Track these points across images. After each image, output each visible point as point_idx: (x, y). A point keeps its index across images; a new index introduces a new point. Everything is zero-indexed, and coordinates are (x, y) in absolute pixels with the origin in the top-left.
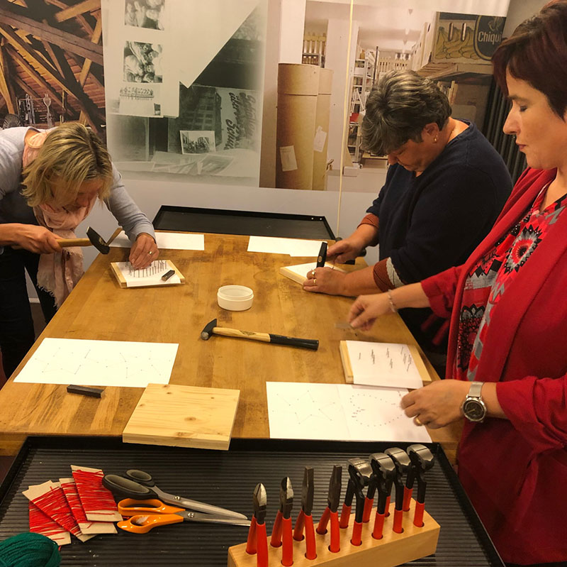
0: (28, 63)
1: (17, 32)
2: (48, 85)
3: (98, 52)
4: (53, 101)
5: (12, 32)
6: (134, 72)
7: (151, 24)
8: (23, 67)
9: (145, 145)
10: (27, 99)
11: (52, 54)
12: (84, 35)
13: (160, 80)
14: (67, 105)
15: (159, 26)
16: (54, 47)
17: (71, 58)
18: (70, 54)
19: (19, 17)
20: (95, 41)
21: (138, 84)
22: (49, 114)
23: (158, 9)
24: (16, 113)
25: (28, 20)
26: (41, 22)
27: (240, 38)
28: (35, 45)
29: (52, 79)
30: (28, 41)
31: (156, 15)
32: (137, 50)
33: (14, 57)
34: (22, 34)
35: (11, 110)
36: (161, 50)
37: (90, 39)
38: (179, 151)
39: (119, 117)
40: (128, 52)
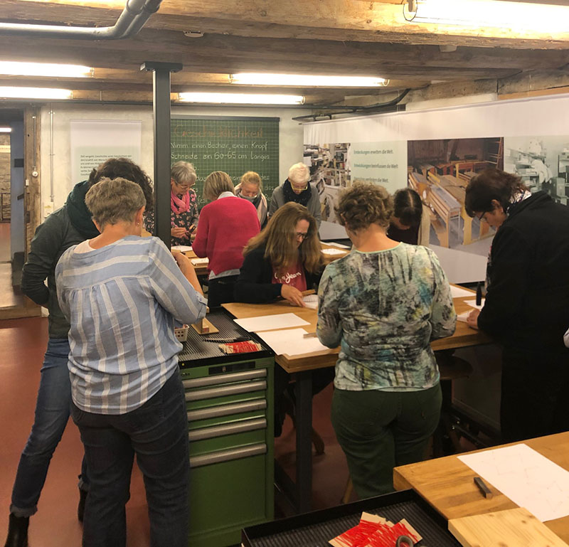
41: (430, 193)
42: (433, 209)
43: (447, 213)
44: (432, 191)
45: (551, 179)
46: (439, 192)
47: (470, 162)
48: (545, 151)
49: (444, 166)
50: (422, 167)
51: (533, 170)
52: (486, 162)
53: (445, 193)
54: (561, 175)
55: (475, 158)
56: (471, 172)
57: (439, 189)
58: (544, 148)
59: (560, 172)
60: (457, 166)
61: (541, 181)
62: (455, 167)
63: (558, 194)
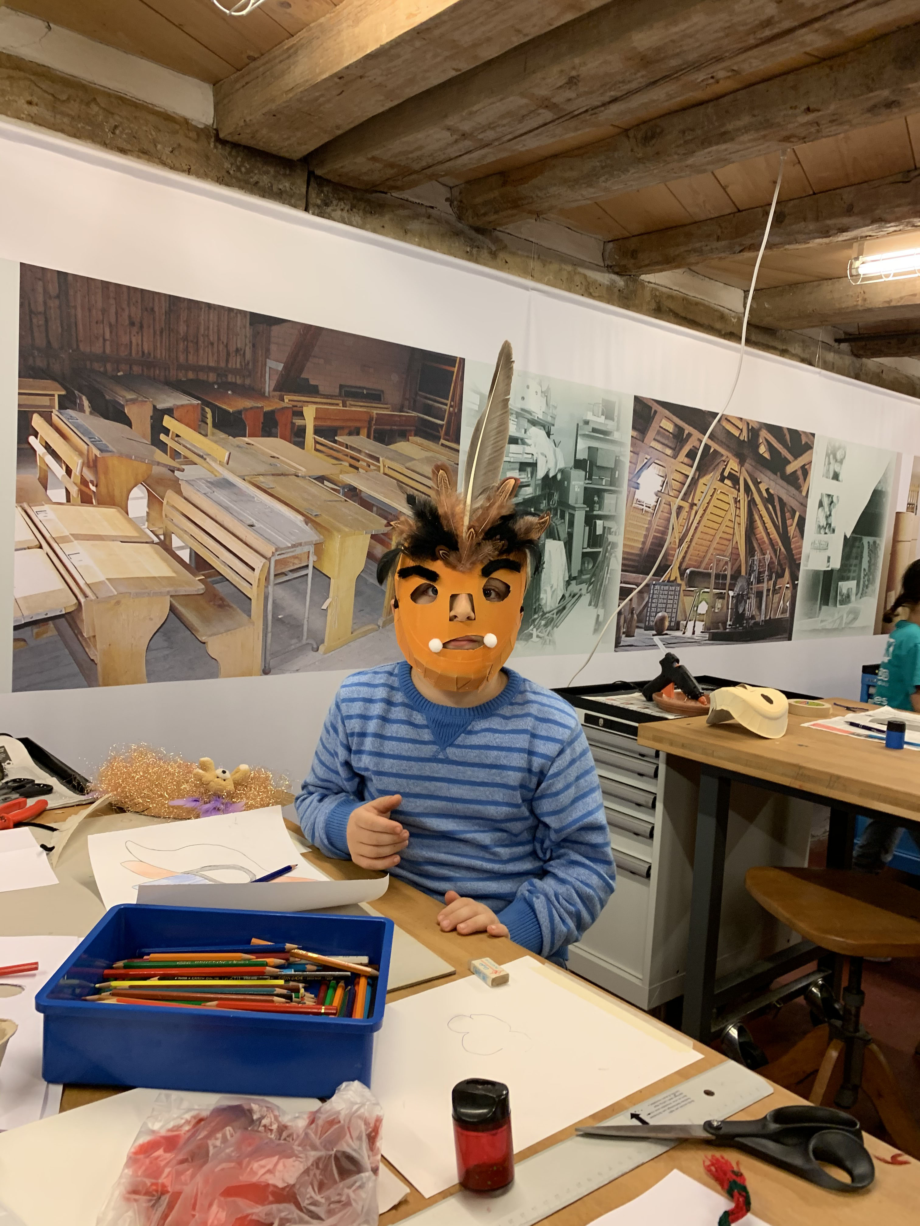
0: (762, 518)
1: (760, 486)
2: (770, 540)
3: (804, 506)
4: (771, 558)
5: (757, 484)
6: (821, 525)
7: (836, 477)
8: (759, 523)
9: (817, 600)
10: (756, 558)
11: (778, 508)
12: (798, 488)
13: (834, 531)
14: (779, 561)
15: (840, 478)
16: (780, 499)
17: (789, 511)
18: (789, 508)
19: (764, 470)
20: (804, 494)
21: (822, 536)
22: (766, 573)
23: (841, 462)
24: (746, 574)
25: (769, 473)
26: (776, 475)
27: (880, 489)
28: (769, 499)
29: (774, 535)
30: (765, 495)
31: (839, 468)
32: (826, 502)
33: (754, 513)
34: (763, 487)
35: (743, 573)
36: (838, 501)
37: (801, 492)
38: (835, 605)
39: (808, 571)
40: (821, 505)
41: (170, 496)
42: (185, 555)
43: (257, 562)
44: (186, 489)
45: (562, 471)
46: (221, 495)
47: (357, 408)
48: (554, 412)
49: (248, 403)
50: (123, 396)
51: (528, 449)
52: (414, 414)
53: (251, 499)
54: (579, 464)
55: (375, 397)
56: (363, 437)
57: (225, 484)
58: (552, 403)
59: (578, 457)
60: (310, 413)
61: (541, 473)
62: (300, 414)
63: (571, 501)
